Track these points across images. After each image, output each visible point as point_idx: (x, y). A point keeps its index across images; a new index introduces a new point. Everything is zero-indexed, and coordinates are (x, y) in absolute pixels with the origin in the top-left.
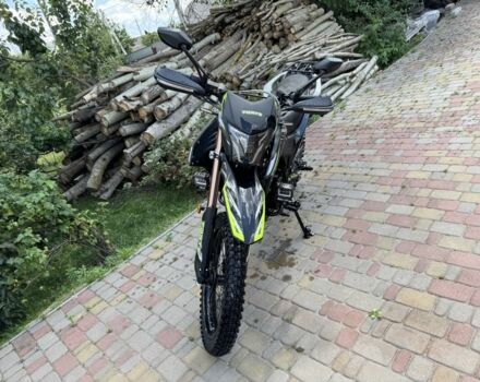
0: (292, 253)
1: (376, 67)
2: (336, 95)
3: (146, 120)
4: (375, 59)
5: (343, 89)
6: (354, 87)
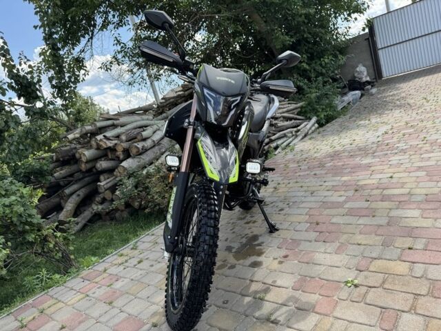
0: (259, 245)
1: (316, 125)
2: (285, 144)
3: (121, 157)
4: (314, 119)
5: (291, 139)
6: (300, 138)
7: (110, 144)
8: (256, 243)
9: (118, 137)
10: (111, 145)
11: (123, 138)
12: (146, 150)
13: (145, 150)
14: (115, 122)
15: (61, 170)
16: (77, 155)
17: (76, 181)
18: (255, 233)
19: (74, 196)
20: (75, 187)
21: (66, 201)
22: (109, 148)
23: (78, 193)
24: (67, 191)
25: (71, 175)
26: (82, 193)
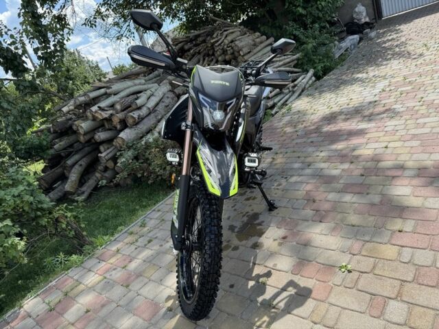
0: (260, 224)
3: (118, 127)
5: (287, 96)
6: (296, 94)
7: (105, 115)
8: (257, 222)
9: (112, 106)
10: (107, 116)
11: (118, 107)
12: (143, 119)
13: (141, 119)
14: (108, 91)
15: (61, 141)
16: (74, 128)
17: (77, 152)
18: (255, 211)
19: (77, 166)
20: (76, 157)
21: (70, 172)
22: (106, 119)
23: (80, 163)
24: (69, 162)
25: (71, 146)
26: (84, 162)
